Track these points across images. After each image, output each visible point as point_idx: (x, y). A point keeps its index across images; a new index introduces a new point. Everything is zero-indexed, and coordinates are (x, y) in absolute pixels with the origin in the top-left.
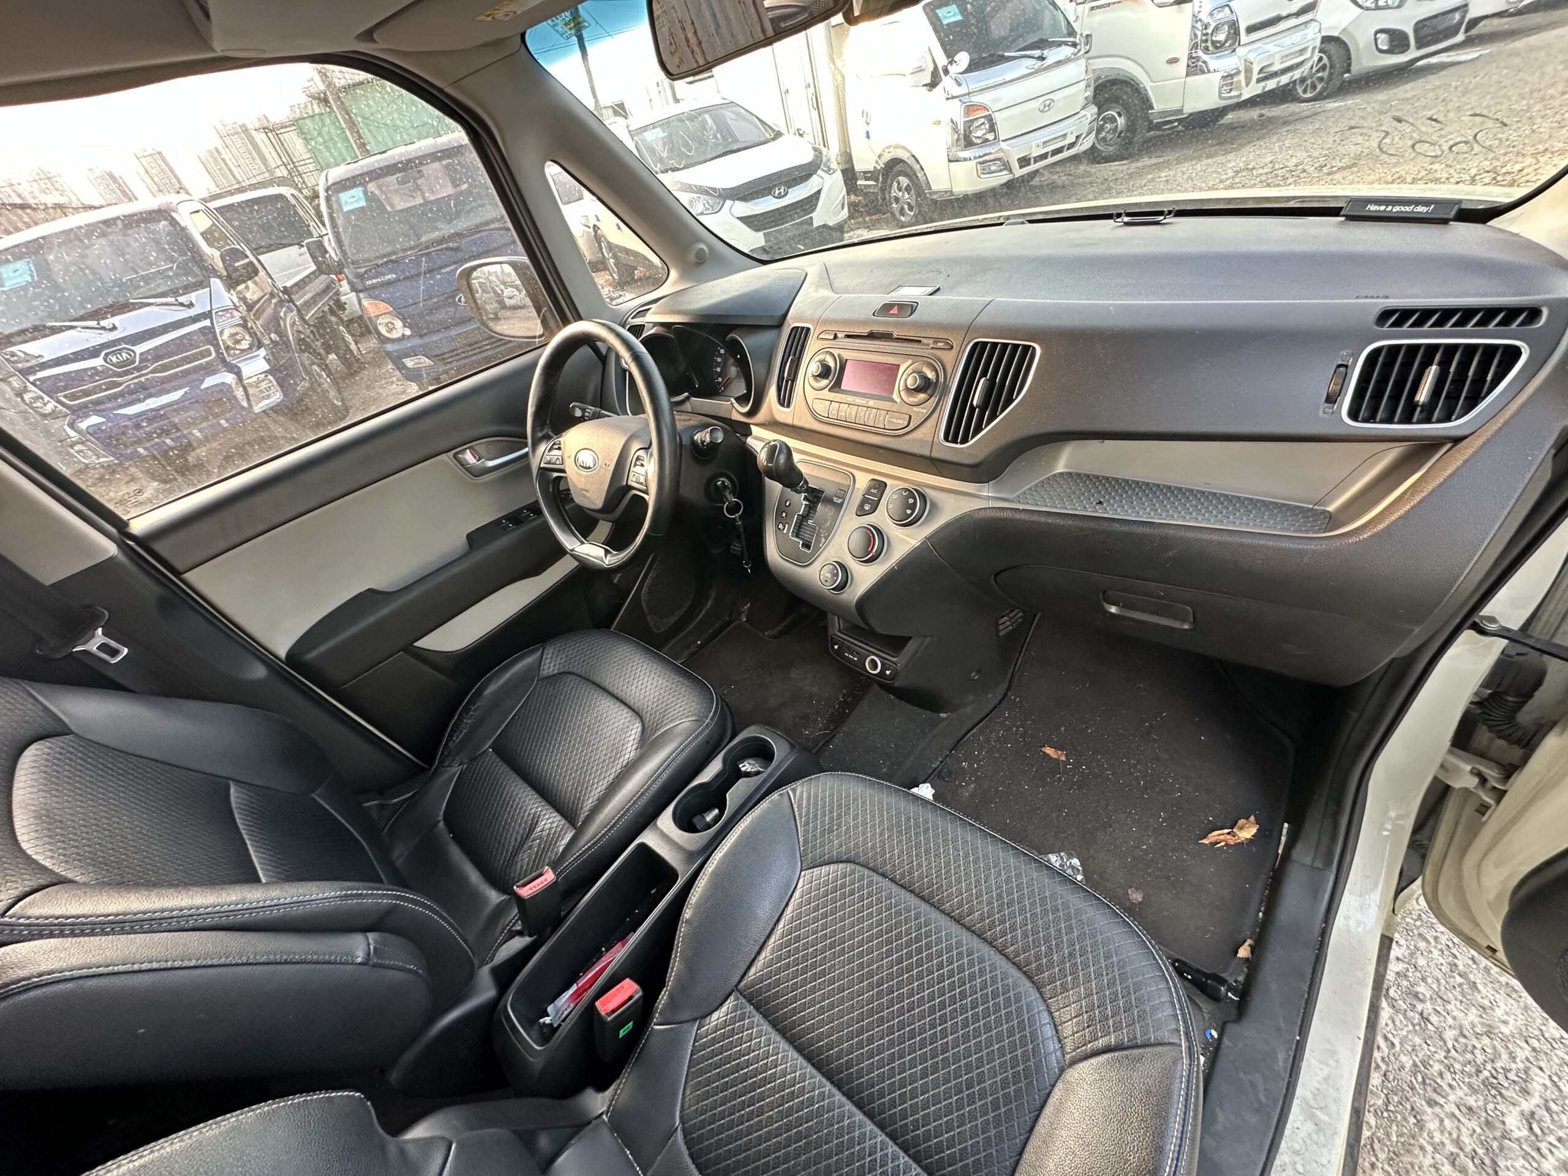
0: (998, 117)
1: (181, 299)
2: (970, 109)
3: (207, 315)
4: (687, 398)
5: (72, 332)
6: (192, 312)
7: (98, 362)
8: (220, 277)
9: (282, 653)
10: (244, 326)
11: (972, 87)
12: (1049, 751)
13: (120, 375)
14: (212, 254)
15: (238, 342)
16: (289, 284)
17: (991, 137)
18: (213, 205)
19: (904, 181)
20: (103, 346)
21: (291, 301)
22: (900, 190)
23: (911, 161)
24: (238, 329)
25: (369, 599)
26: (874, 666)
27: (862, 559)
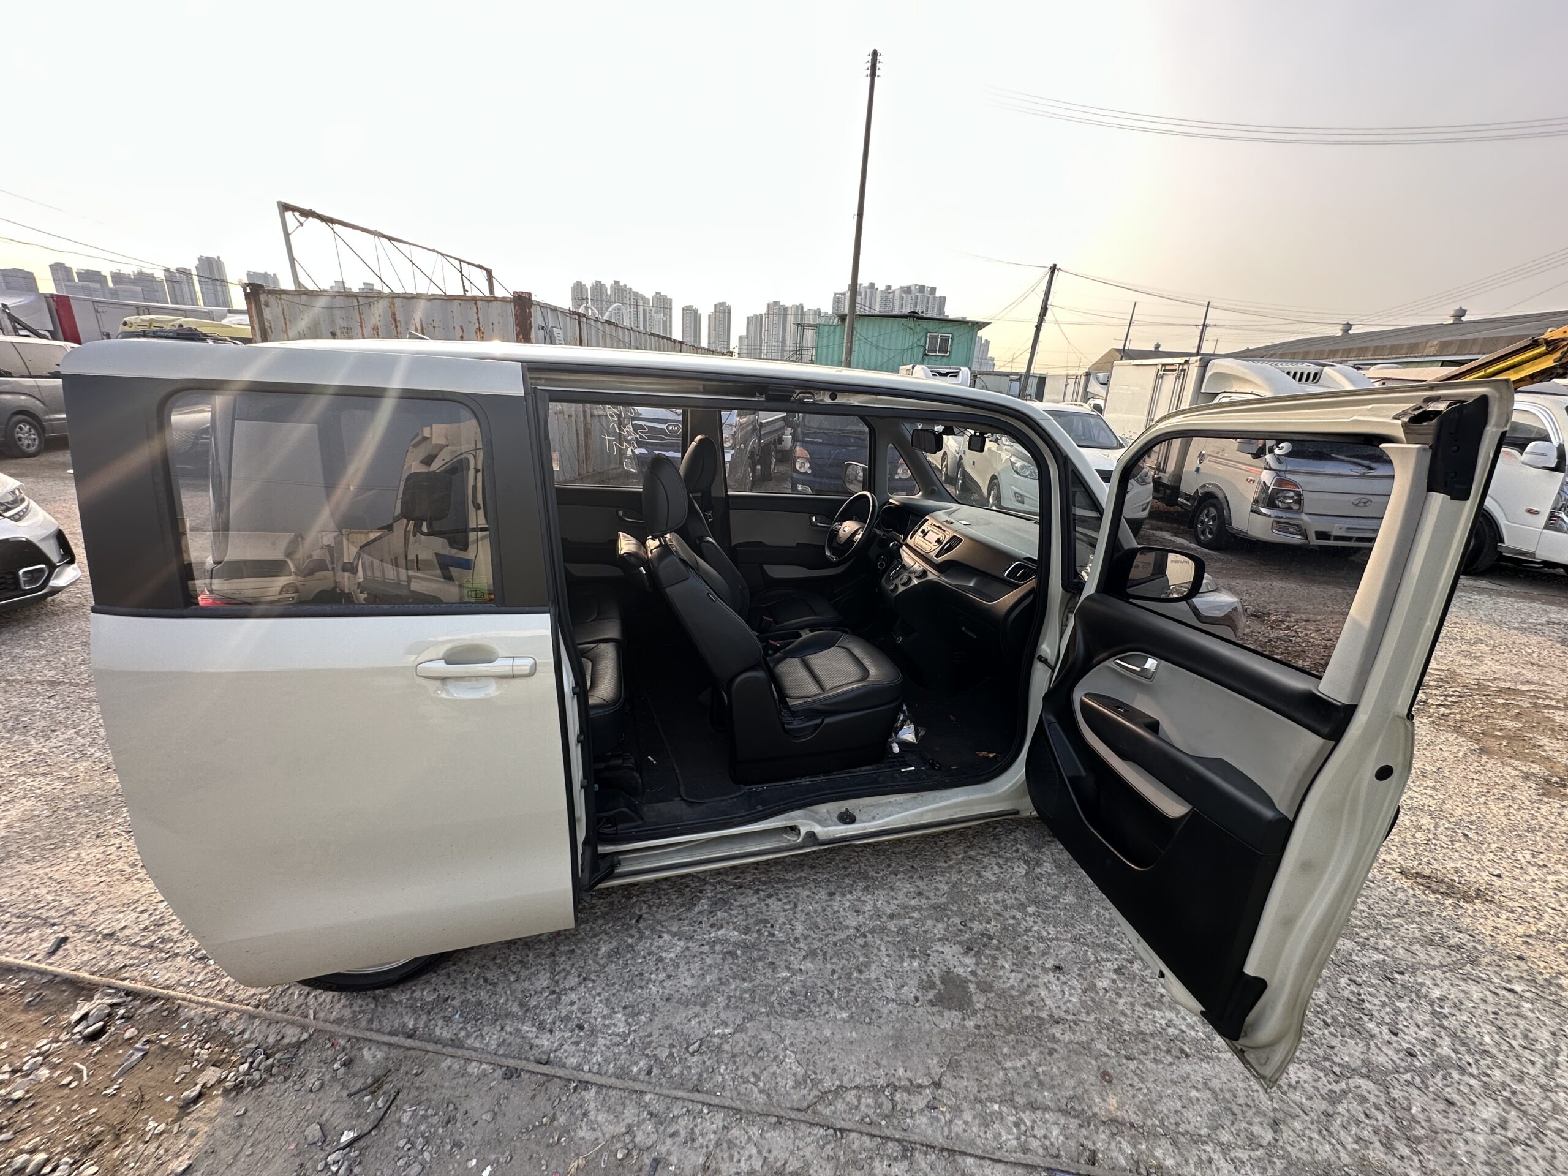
0: (1307, 496)
2: (1280, 482)
11: (1289, 468)
17: (1296, 507)
19: (1213, 511)
22: (1207, 516)
23: (1223, 501)
24: (730, 436)
26: (900, 640)
27: (903, 585)
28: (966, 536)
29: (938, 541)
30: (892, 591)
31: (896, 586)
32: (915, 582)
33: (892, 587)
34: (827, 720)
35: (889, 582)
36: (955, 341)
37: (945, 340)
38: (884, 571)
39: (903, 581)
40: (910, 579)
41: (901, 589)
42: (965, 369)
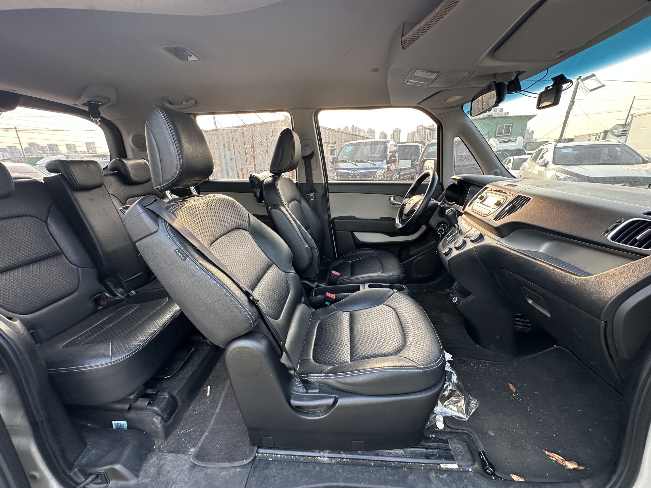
1: (374, 163)
3: (377, 168)
4: (454, 204)
5: (350, 164)
6: (374, 167)
7: (350, 172)
8: (386, 160)
9: (332, 217)
10: (384, 174)
12: (511, 386)
13: (352, 176)
14: (389, 154)
15: (379, 177)
16: (402, 168)
18: (398, 145)
20: (352, 169)
21: (400, 172)
24: (382, 174)
25: (353, 218)
26: (455, 300)
27: (457, 248)
28: (533, 195)
29: (498, 204)
30: (447, 254)
31: (450, 250)
32: (470, 246)
33: (446, 250)
34: (342, 401)
35: (444, 246)
36: (514, 127)
37: (508, 128)
38: (443, 236)
39: (457, 245)
40: (464, 243)
41: (455, 253)
42: (520, 138)
